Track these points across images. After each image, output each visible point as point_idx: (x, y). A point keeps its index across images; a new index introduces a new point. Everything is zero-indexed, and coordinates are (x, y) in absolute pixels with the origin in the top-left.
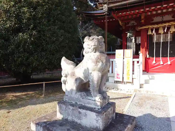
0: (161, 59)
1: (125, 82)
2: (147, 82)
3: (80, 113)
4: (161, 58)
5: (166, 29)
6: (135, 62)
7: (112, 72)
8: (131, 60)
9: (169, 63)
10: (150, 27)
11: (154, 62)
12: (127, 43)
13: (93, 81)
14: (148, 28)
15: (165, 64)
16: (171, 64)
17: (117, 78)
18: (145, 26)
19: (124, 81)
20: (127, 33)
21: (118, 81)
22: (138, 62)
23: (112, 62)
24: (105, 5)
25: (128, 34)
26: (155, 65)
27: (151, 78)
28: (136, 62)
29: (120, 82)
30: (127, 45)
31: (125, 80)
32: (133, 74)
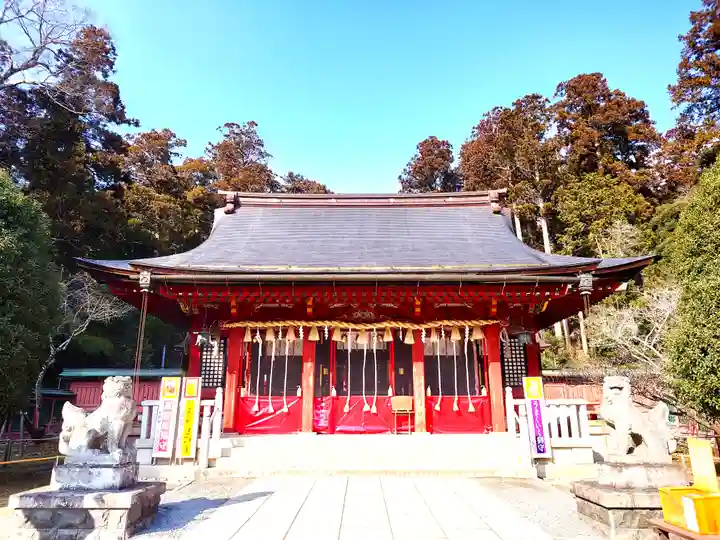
0: (270, 401)
1: (178, 459)
2: (225, 454)
3: (90, 473)
4: (270, 397)
5: (280, 333)
6: (205, 408)
7: (148, 437)
8: (197, 402)
9: (285, 410)
10: (251, 325)
11: (255, 408)
12: (202, 355)
13: (112, 432)
14: (245, 328)
15: (277, 413)
16: (288, 414)
17: (160, 450)
18: (237, 321)
19: (176, 457)
20: (197, 335)
21: (162, 459)
22: (212, 408)
23: (151, 407)
24: (145, 273)
25: (200, 337)
26: (258, 415)
27: (236, 443)
28: (209, 408)
29: (167, 459)
30: (201, 358)
31: (179, 455)
32: (199, 437)
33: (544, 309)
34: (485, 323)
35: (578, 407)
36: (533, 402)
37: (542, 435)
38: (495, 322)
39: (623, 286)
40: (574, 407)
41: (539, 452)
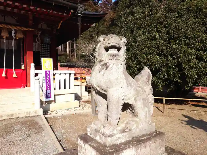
33: (59, 27)
34: (25, 29)
35: (70, 74)
36: (46, 72)
37: (50, 89)
38: (32, 29)
39: (94, 25)
40: (68, 75)
41: (47, 98)
